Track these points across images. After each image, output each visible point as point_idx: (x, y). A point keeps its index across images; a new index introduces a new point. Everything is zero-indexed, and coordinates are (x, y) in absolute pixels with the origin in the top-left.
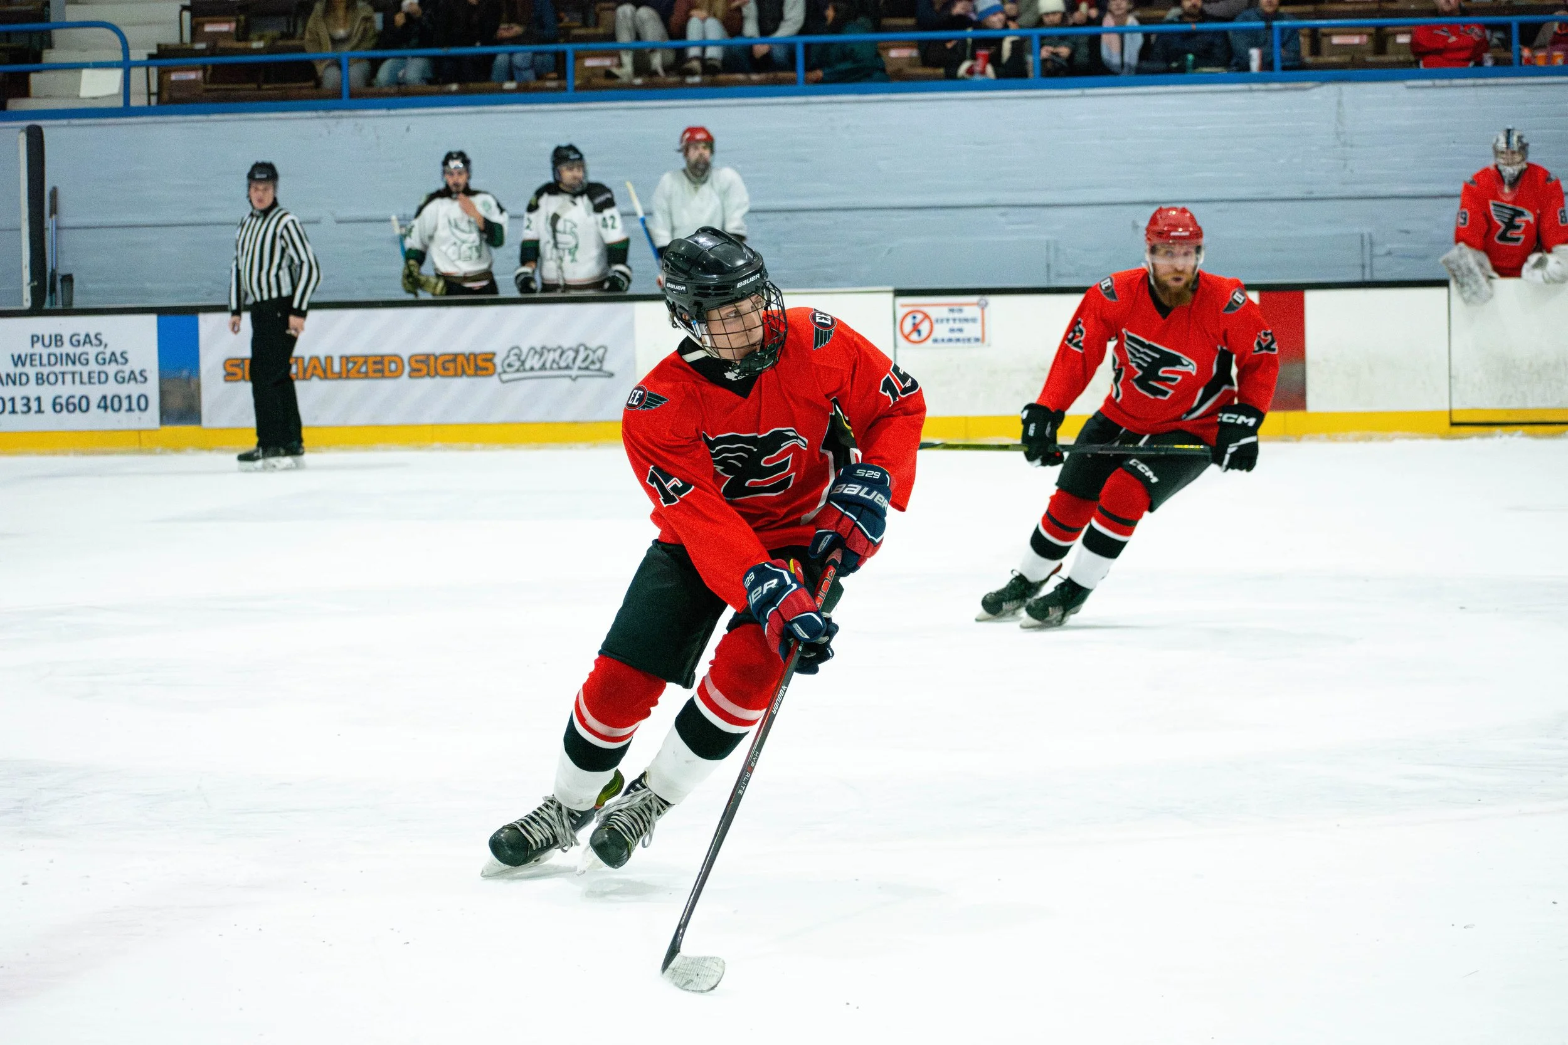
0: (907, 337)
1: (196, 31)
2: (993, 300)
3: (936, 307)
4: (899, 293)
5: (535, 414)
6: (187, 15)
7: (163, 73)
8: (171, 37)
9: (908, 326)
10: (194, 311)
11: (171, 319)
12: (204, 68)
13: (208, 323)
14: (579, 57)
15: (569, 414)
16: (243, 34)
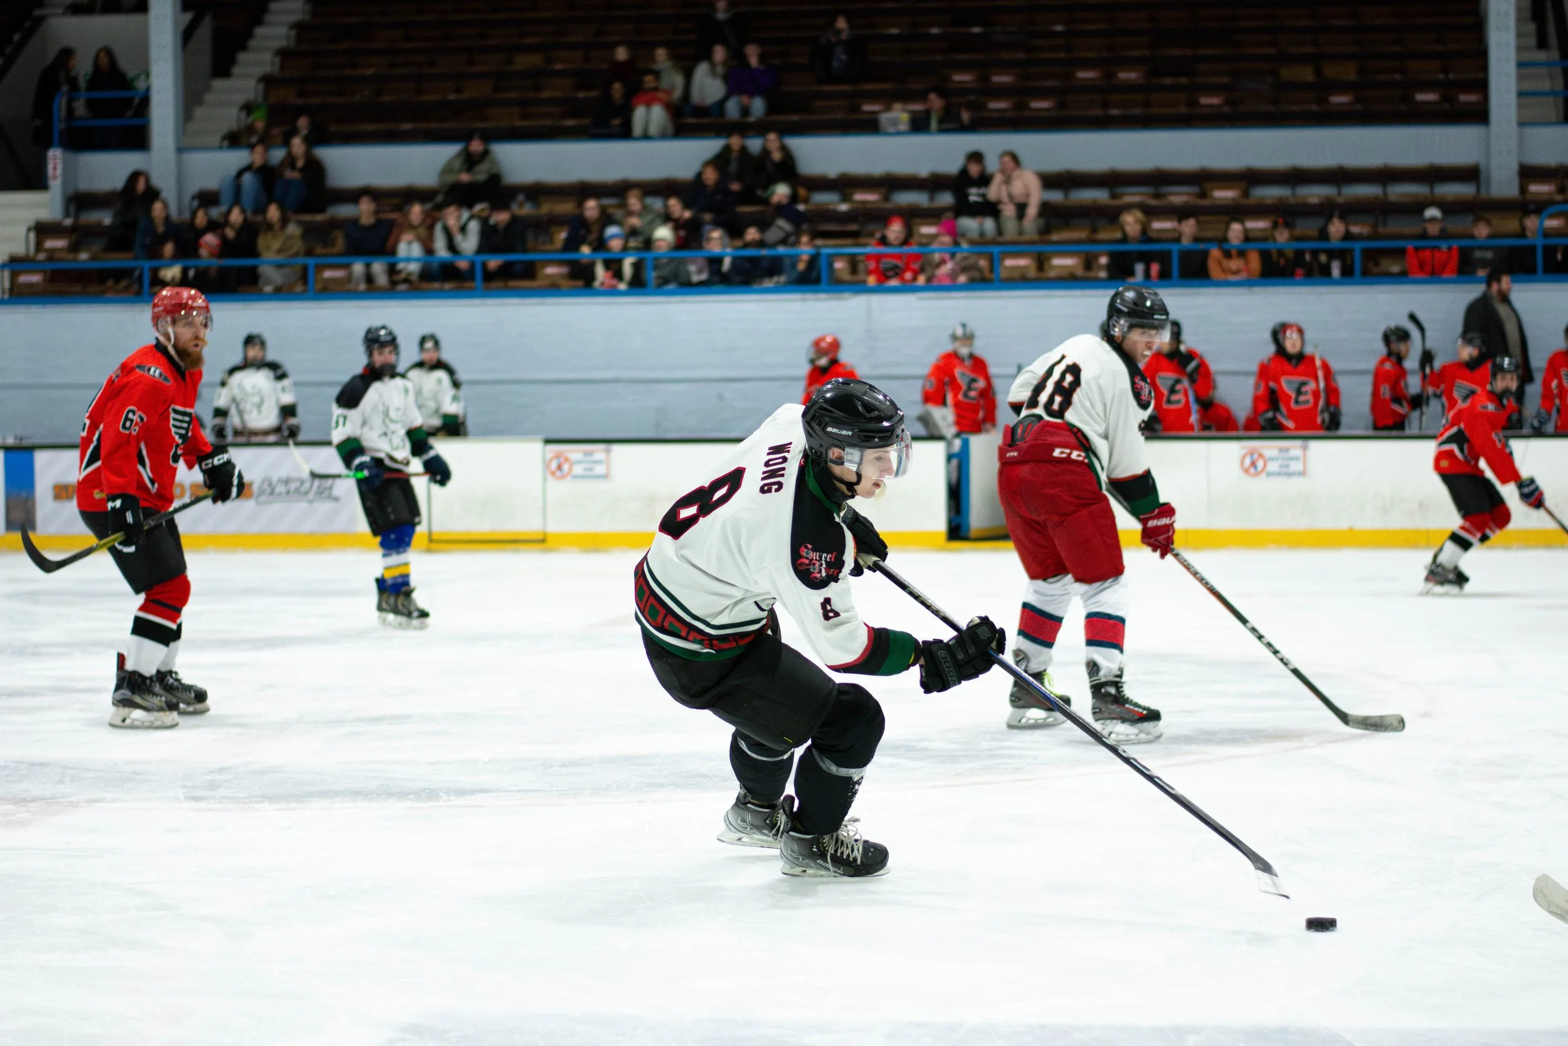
0: (553, 474)
1: (39, 246)
2: (617, 449)
3: (574, 452)
4: (548, 441)
5: (283, 527)
6: (32, 236)
7: (14, 275)
8: (19, 249)
9: (554, 465)
10: (31, 449)
11: (15, 455)
12: (44, 272)
13: (41, 458)
14: (320, 268)
15: (307, 527)
16: (74, 248)
